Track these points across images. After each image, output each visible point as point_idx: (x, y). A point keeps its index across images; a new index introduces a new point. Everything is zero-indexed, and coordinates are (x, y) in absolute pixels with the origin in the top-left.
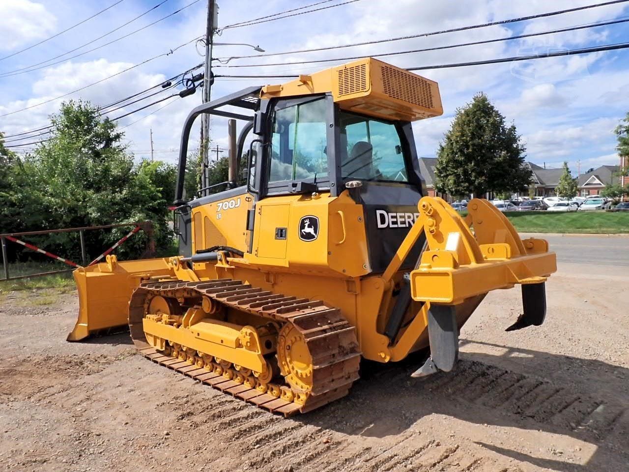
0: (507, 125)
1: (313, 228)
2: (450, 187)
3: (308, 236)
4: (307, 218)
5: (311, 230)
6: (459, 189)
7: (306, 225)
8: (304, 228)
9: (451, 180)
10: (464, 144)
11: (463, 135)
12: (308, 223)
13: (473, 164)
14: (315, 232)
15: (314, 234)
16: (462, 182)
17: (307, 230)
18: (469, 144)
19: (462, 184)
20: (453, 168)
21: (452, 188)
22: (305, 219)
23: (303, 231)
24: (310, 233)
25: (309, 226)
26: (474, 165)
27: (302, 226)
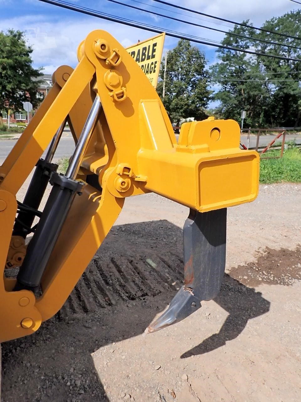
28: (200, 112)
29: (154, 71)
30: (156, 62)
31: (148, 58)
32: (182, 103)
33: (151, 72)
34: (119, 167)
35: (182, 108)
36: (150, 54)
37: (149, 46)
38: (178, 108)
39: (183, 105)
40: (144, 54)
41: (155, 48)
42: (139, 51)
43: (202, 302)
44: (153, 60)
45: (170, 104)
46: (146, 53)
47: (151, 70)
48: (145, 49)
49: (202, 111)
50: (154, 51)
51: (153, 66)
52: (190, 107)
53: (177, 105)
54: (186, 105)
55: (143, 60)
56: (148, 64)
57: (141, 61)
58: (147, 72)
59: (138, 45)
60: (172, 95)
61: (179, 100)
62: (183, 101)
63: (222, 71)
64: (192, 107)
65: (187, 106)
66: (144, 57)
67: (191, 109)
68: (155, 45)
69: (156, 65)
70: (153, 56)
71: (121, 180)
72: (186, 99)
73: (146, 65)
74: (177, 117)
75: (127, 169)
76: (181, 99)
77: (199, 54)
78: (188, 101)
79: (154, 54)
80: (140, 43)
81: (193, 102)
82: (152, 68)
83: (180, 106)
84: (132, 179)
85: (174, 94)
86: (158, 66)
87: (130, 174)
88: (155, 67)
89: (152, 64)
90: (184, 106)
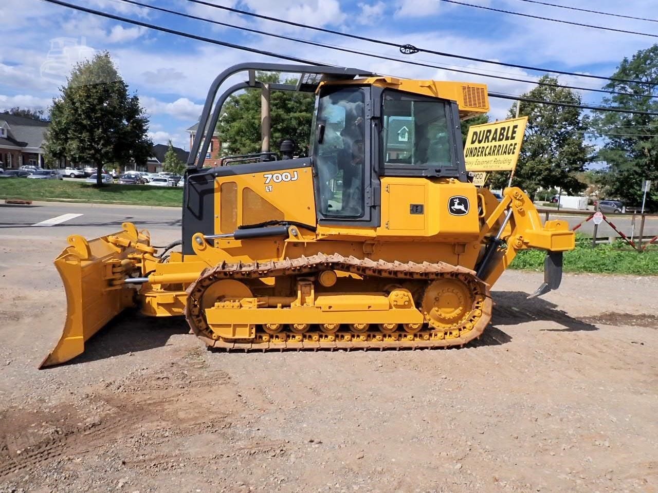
0: (130, 94)
1: (463, 205)
2: (72, 153)
3: (459, 212)
4: (456, 198)
5: (462, 207)
6: (84, 156)
7: (456, 203)
8: (454, 205)
9: (74, 145)
10: (92, 107)
11: (88, 97)
12: (458, 202)
13: (100, 130)
14: (466, 208)
15: (465, 211)
16: (87, 149)
17: (456, 207)
18: (97, 108)
19: (87, 151)
20: (75, 131)
21: (74, 154)
22: (454, 199)
23: (452, 207)
24: (460, 209)
25: (459, 204)
26: (102, 132)
27: (452, 203)
28: (570, 179)
29: (513, 153)
30: (516, 144)
31: (507, 138)
32: (541, 167)
33: (509, 153)
34: (518, 236)
35: (539, 174)
36: (510, 135)
37: (509, 127)
38: (533, 174)
39: (541, 170)
40: (501, 134)
41: (515, 130)
42: (496, 130)
43: (552, 290)
44: (513, 142)
45: (522, 169)
46: (505, 134)
47: (510, 151)
48: (503, 129)
49: (572, 178)
50: (514, 132)
51: (512, 147)
52: (554, 173)
53: (532, 169)
54: (546, 169)
55: (500, 140)
56: (507, 145)
57: (498, 141)
58: (505, 152)
59: (495, 124)
60: (526, 155)
61: (537, 163)
62: (543, 165)
63: (612, 120)
64: (557, 173)
65: (547, 171)
66: (501, 137)
67: (555, 176)
68: (515, 127)
69: (516, 146)
70: (513, 138)
71: (518, 241)
72: (547, 162)
73: (503, 145)
74: (532, 186)
75: (521, 237)
76: (540, 162)
77: (571, 97)
78: (550, 165)
79: (514, 135)
80: (498, 122)
81: (558, 166)
82: (511, 149)
83: (537, 171)
84: (523, 241)
85: (528, 154)
86: (518, 147)
87: (522, 239)
88: (514, 148)
89: (511, 145)
90: (544, 172)
